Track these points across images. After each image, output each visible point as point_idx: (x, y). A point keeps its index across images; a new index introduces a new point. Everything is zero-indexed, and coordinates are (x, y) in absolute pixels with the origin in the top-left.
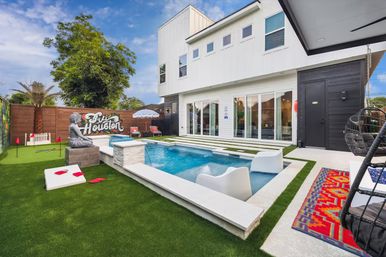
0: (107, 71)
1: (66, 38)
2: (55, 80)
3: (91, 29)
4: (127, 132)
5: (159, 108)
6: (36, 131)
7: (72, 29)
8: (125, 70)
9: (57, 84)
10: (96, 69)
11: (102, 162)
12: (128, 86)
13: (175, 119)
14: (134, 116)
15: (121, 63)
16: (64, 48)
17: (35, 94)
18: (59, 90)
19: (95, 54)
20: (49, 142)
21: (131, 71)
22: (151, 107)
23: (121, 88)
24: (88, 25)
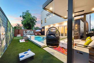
0: (31, 22)
1: (24, 15)
5: (41, 29)
6: (18, 34)
7: (25, 13)
8: (35, 21)
9: (22, 25)
10: (29, 21)
11: (28, 39)
12: (35, 25)
13: (44, 31)
14: (36, 31)
15: (34, 20)
16: (24, 17)
17: (18, 27)
18: (22, 26)
19: (29, 19)
20: (20, 36)
21: (36, 21)
22: (39, 29)
24: (28, 12)
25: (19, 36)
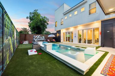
0: (41, 24)
1: (31, 16)
2: (29, 27)
3: (38, 13)
4: (46, 41)
5: (55, 34)
6: (25, 40)
7: (33, 14)
8: (46, 24)
9: (30, 28)
10: (39, 24)
11: (41, 49)
14: (48, 36)
15: (45, 22)
16: (31, 19)
17: (25, 31)
18: (30, 30)
19: (39, 20)
20: (28, 43)
21: (48, 24)
22: (53, 34)
23: (45, 29)
24: (37, 12)
25: (26, 42)
